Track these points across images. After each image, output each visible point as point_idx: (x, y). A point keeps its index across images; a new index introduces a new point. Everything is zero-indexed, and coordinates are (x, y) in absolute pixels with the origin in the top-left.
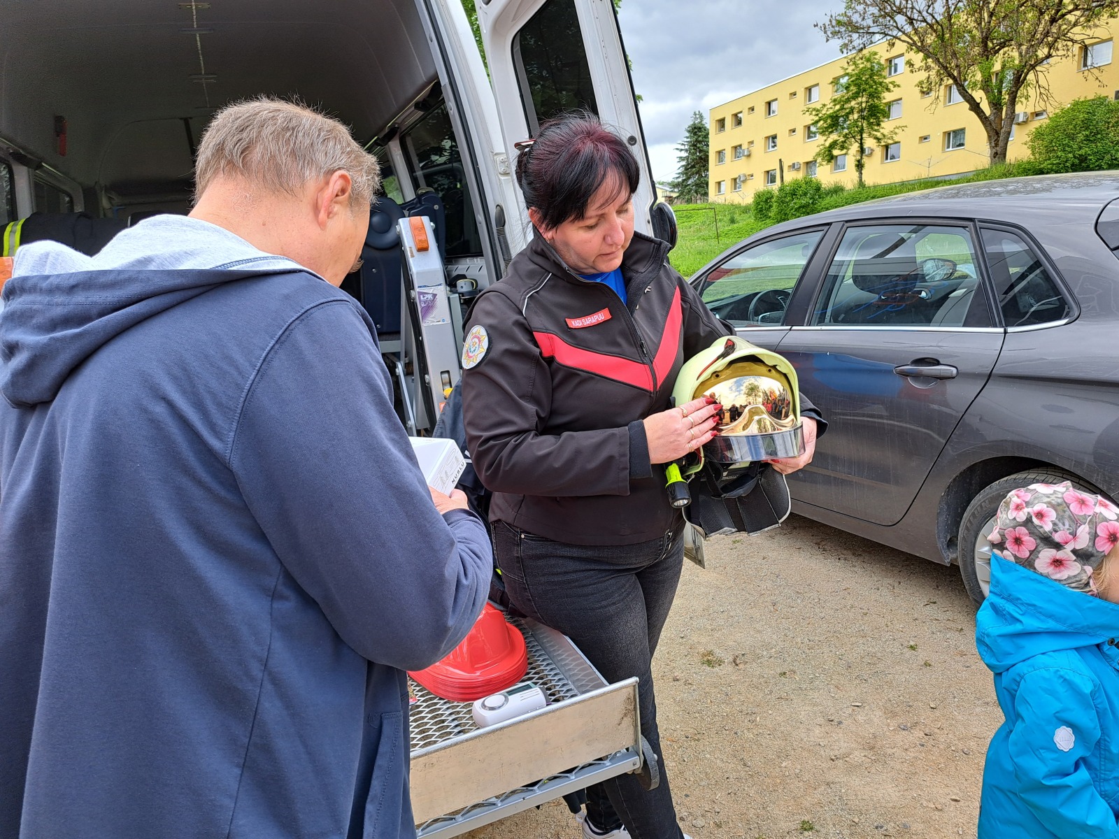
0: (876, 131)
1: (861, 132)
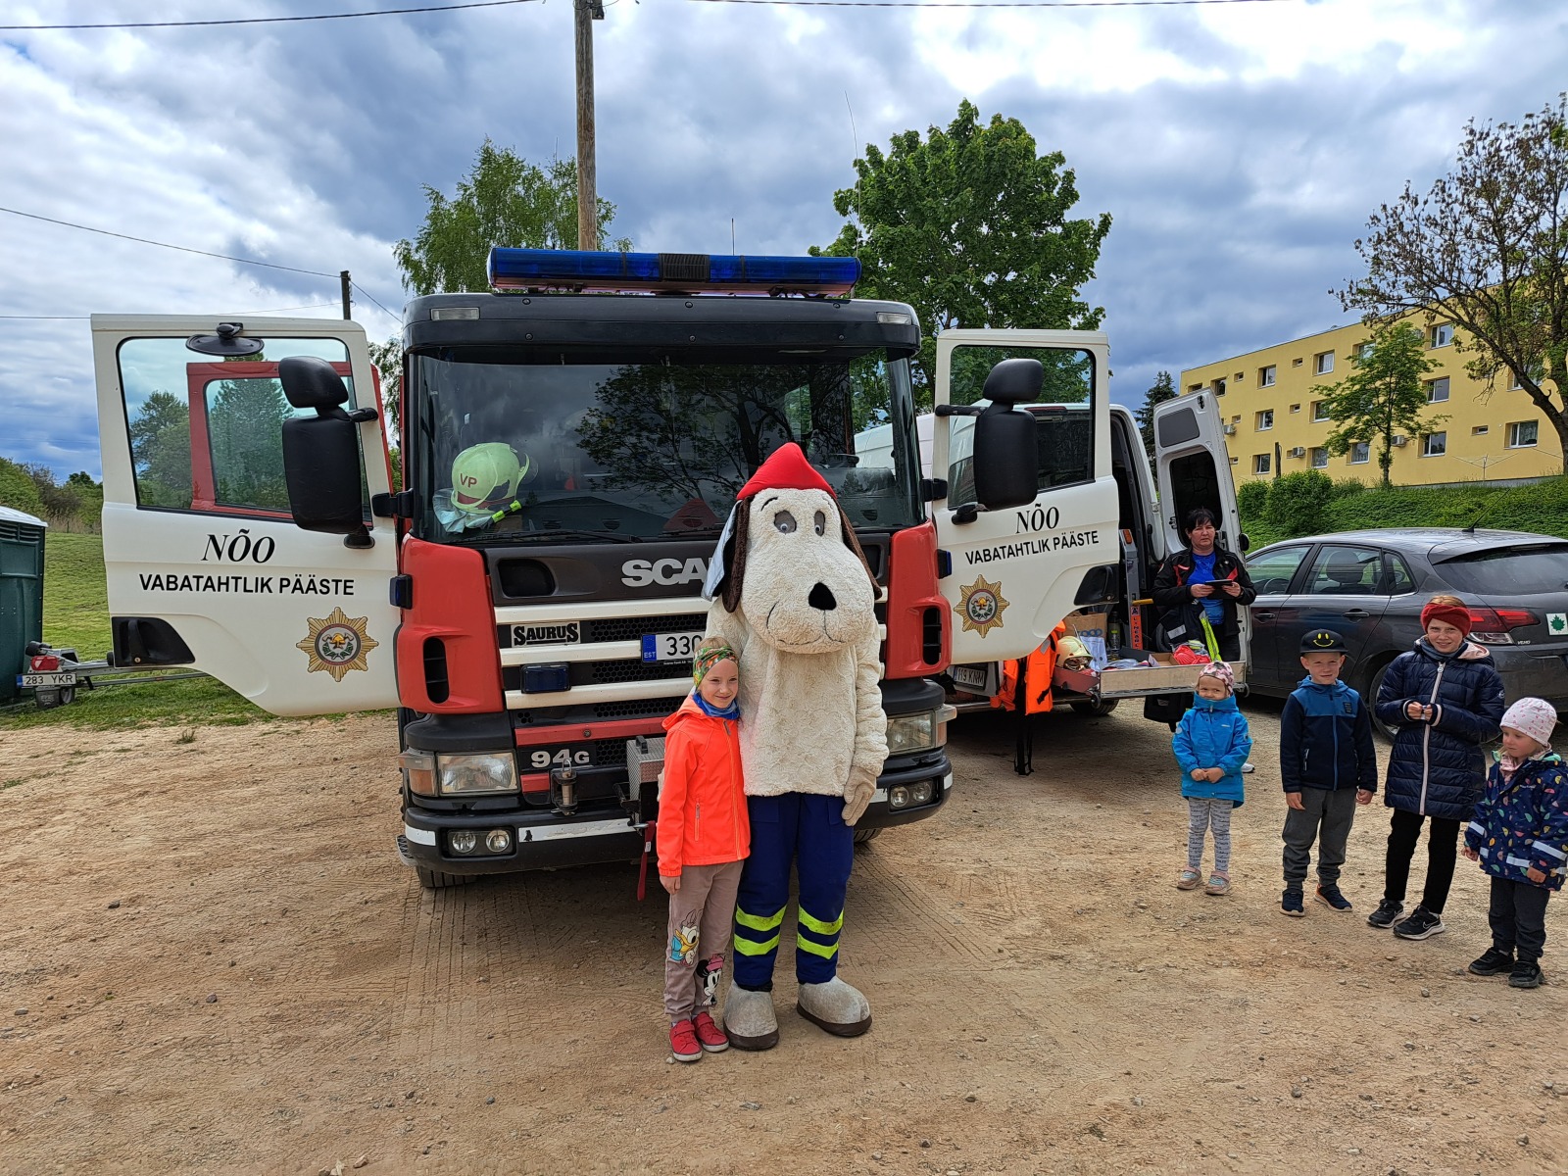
0: (1409, 419)
1: (1389, 418)
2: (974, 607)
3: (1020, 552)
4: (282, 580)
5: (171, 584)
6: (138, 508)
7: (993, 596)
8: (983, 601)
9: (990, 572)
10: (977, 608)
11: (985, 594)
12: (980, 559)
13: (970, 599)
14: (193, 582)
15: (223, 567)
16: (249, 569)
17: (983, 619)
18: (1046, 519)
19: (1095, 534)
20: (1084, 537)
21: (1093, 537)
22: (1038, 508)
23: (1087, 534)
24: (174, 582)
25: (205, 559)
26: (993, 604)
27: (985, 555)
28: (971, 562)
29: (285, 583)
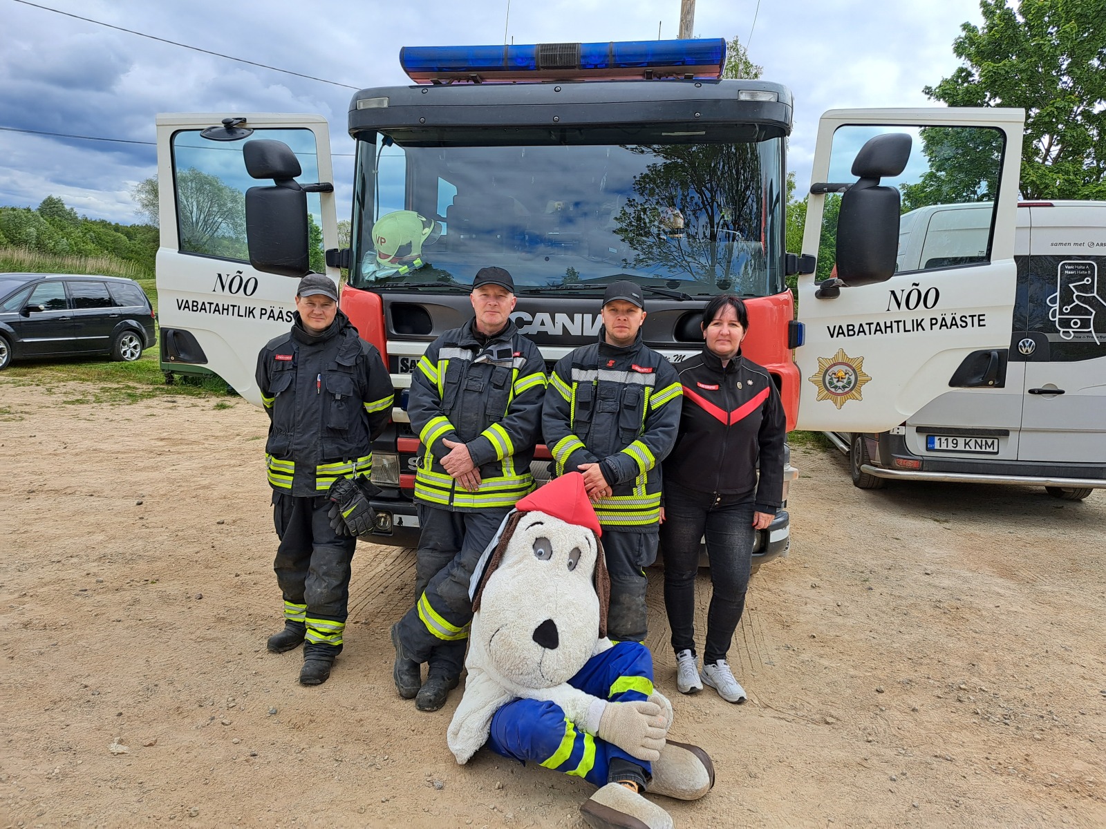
2: (831, 379)
3: (889, 330)
4: (262, 309)
5: (194, 307)
6: (179, 252)
7: (854, 370)
8: (841, 374)
9: (852, 347)
10: (835, 380)
11: (845, 368)
12: (843, 333)
13: (827, 370)
14: (207, 306)
15: (224, 298)
16: (241, 300)
17: (840, 391)
18: (922, 299)
19: (981, 318)
20: (969, 320)
21: (979, 320)
22: (914, 287)
23: (973, 316)
24: (196, 306)
25: (214, 291)
26: (853, 378)
27: (848, 330)
28: (832, 336)
29: (264, 312)
